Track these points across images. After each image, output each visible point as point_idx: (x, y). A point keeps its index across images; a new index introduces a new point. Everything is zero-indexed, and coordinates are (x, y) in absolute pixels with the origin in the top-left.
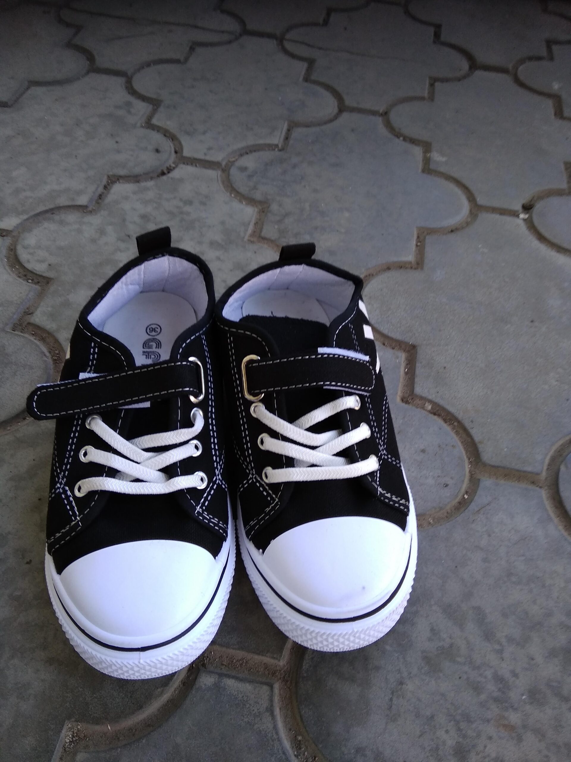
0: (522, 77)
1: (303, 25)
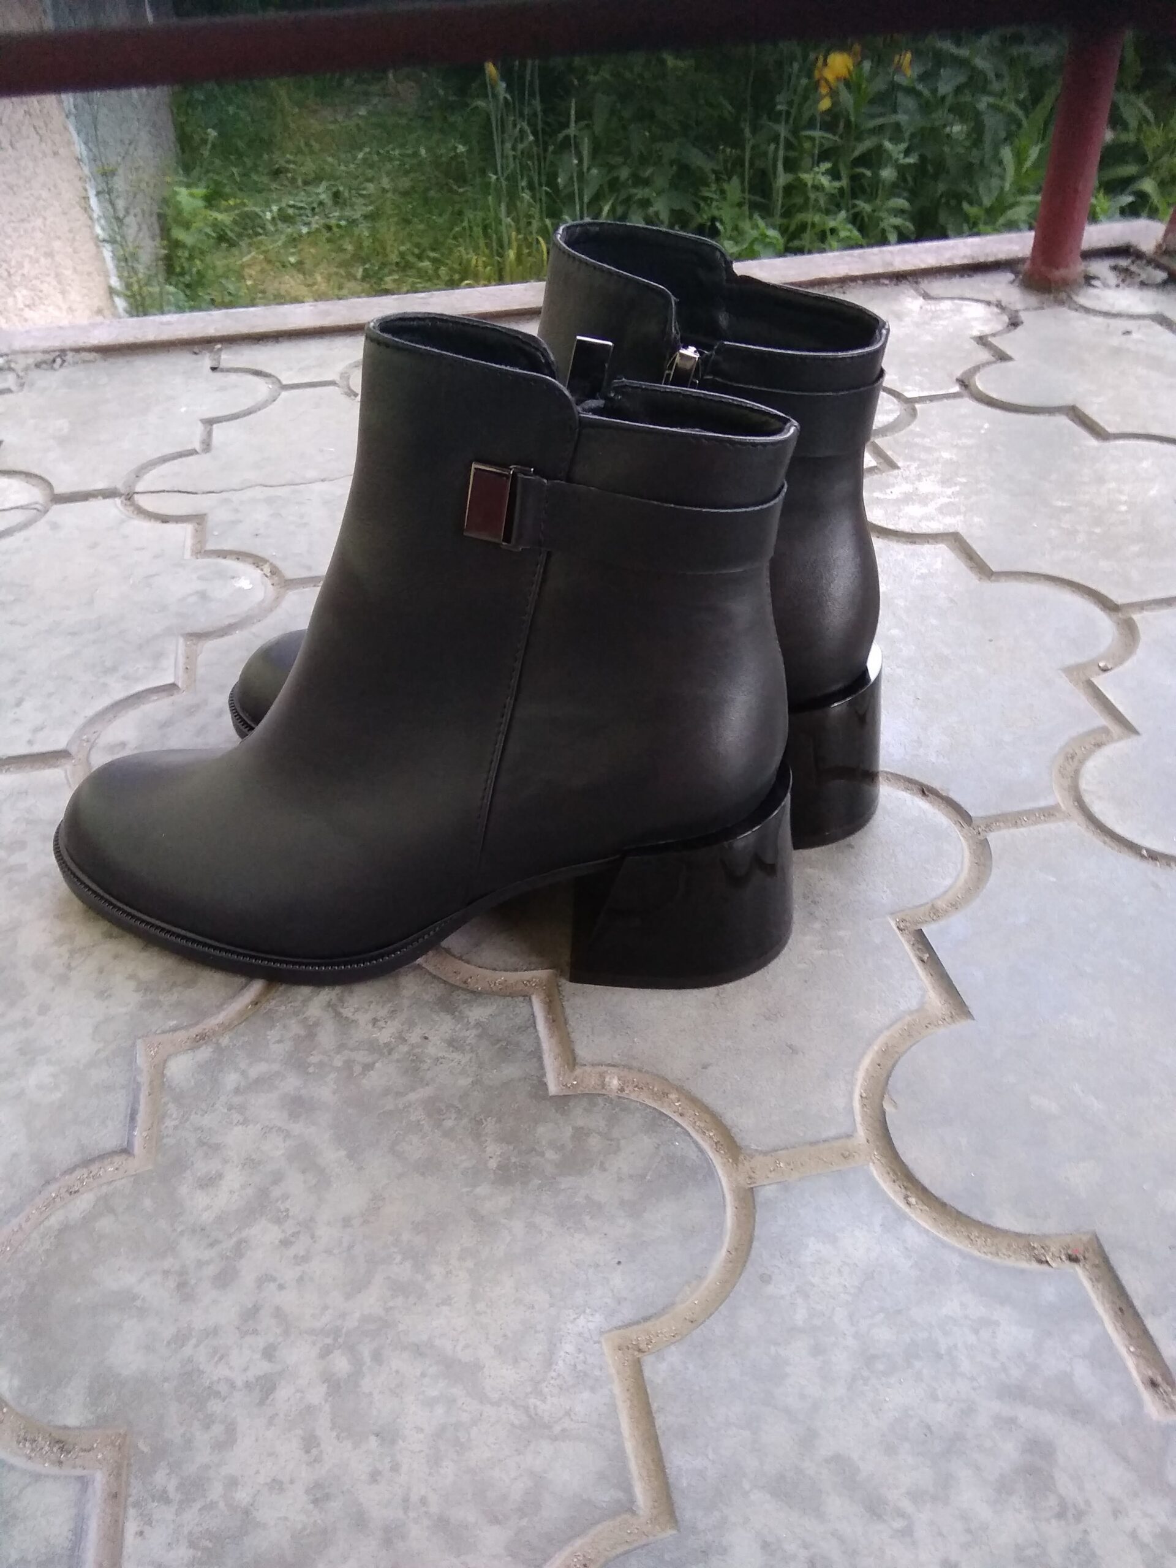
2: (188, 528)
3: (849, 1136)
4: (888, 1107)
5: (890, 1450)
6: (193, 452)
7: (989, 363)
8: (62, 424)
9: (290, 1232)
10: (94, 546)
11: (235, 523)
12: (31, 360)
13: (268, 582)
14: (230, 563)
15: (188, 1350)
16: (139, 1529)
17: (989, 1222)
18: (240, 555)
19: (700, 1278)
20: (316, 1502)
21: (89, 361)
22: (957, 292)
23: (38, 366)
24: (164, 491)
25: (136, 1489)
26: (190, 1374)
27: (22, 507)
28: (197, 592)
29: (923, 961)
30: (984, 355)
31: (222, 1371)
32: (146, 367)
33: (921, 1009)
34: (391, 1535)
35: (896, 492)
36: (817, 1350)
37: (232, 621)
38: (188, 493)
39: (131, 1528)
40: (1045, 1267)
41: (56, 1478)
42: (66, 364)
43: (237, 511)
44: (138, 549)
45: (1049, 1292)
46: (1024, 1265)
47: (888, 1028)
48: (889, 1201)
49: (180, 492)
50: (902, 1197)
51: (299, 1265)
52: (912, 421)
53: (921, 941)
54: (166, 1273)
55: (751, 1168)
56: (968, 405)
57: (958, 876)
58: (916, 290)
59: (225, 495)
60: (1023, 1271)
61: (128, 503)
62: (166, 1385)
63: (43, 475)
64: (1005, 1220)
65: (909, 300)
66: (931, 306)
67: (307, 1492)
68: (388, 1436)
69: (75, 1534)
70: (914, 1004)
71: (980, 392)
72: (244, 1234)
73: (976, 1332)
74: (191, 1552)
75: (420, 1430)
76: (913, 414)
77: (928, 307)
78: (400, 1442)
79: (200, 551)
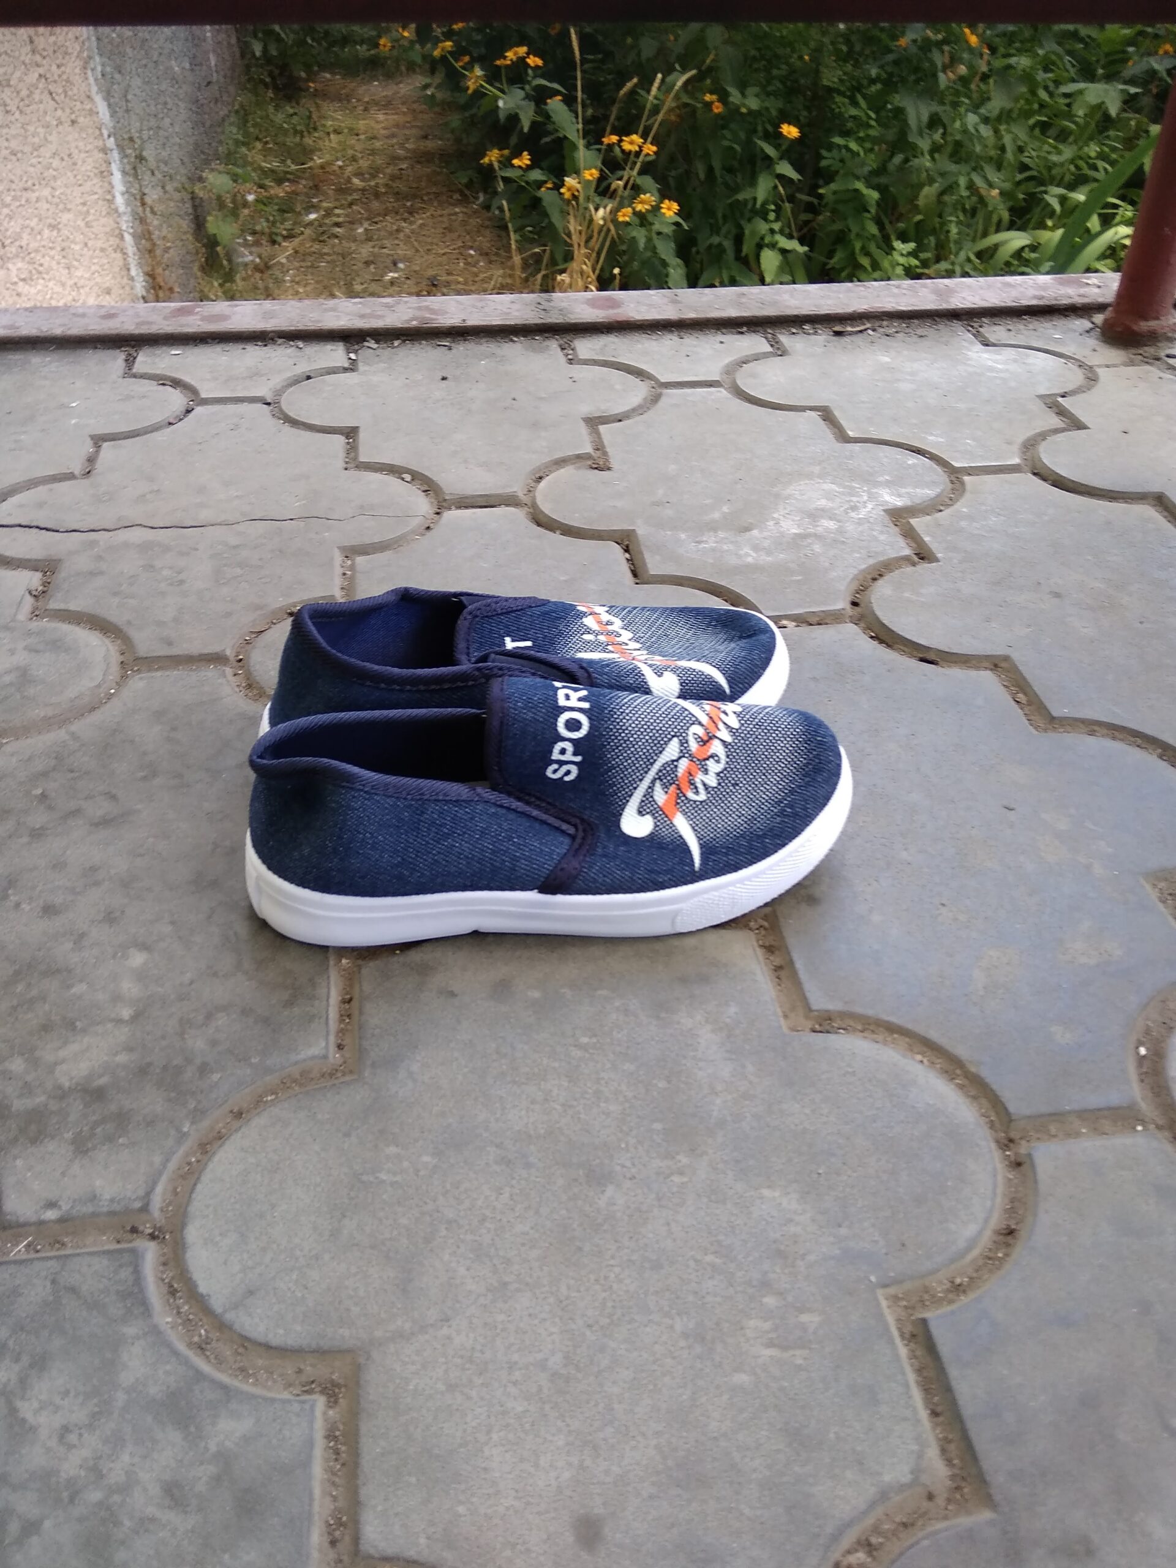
0: (547, 508)
1: (32, 484)
2: (32, 578)
6: (69, 477)
7: (1056, 431)
11: (93, 574)
13: (115, 659)
14: (71, 630)
18: (89, 620)
22: (1021, 340)
24: (19, 526)
30: (1052, 420)
35: (932, 593)
37: (51, 713)
38: (47, 529)
43: (100, 558)
49: (38, 528)
52: (961, 498)
53: (924, 1341)
57: (986, 1220)
58: (973, 333)
59: (92, 536)
65: (965, 344)
66: (991, 354)
70: (905, 1471)
71: (1047, 469)
76: (961, 488)
77: (987, 355)
79: (39, 610)
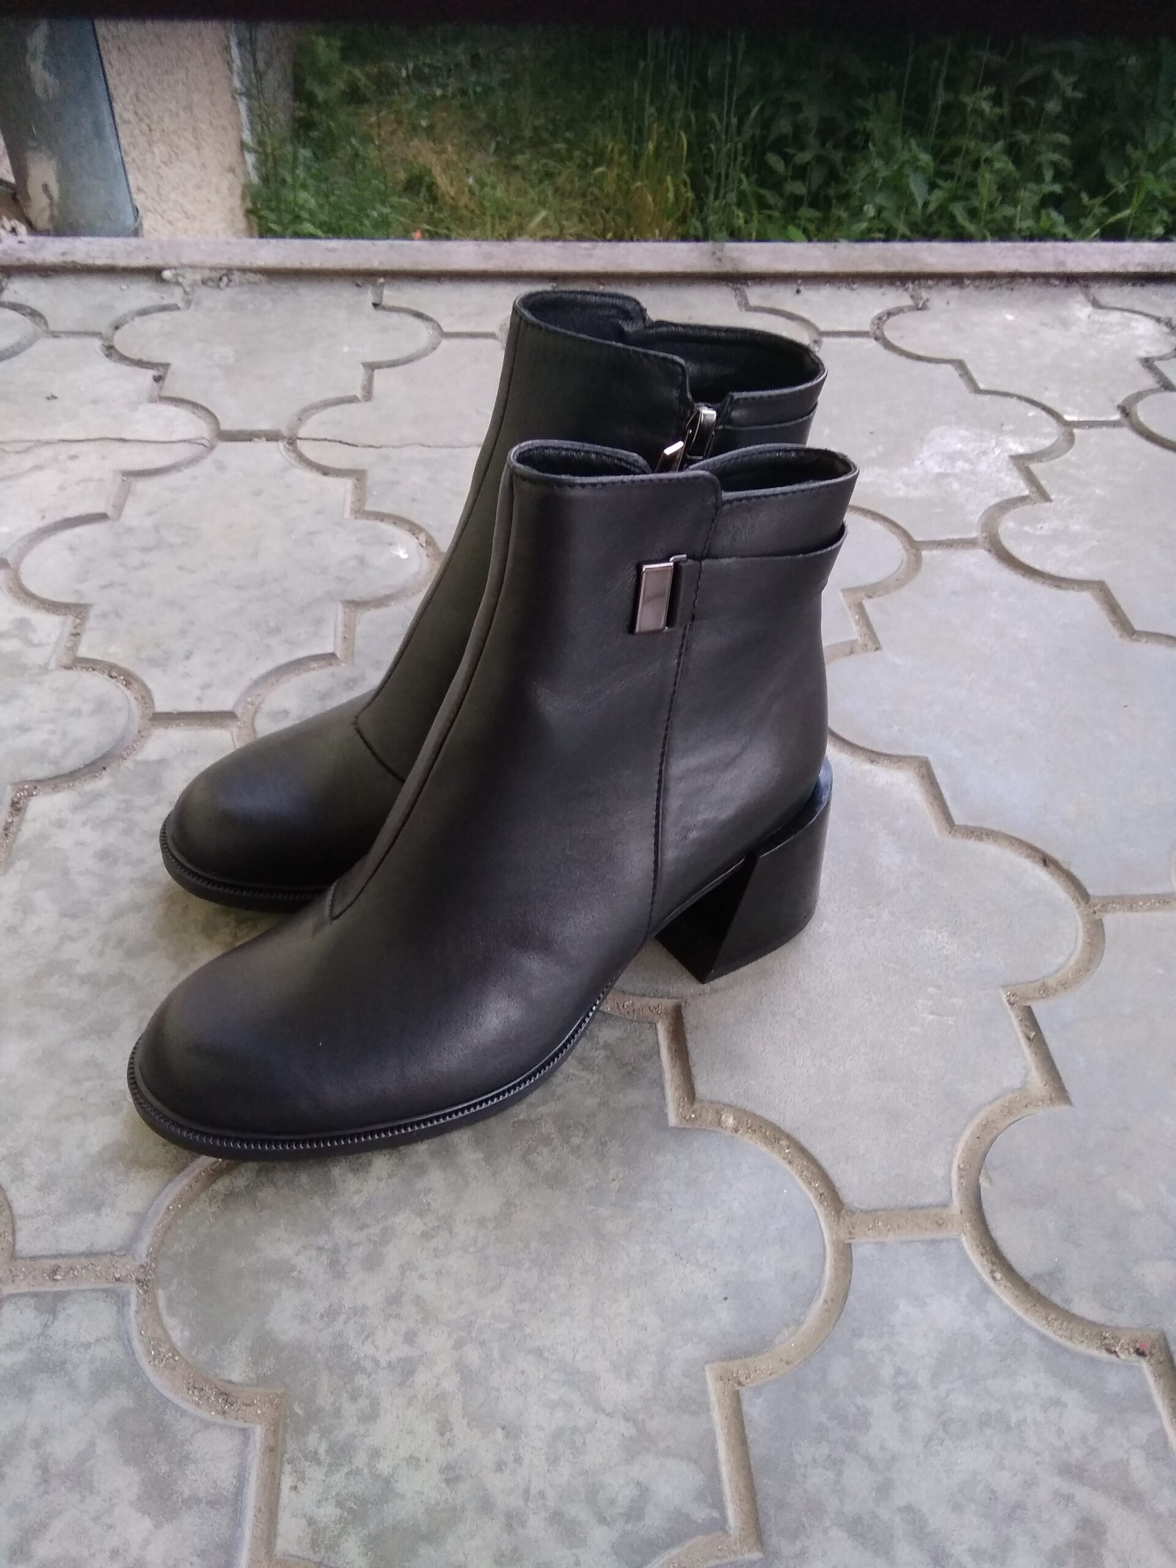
1: (327, 404)
2: (348, 483)
3: (945, 1206)
4: (984, 1183)
5: (958, 1508)
6: (352, 400)
7: (1152, 391)
8: (226, 352)
9: (430, 1225)
10: (257, 493)
11: (394, 483)
12: (198, 277)
13: (423, 552)
14: (387, 528)
15: (338, 1325)
16: (293, 1484)
17: (1067, 1307)
18: (397, 520)
19: (799, 1323)
20: (447, 1481)
21: (255, 283)
22: (1126, 304)
23: (204, 282)
24: (325, 440)
25: (291, 1447)
26: (340, 1348)
27: (189, 441)
28: (356, 557)
29: (1029, 1039)
30: (1148, 381)
31: (368, 1349)
32: (310, 295)
33: (1023, 1088)
34: (513, 1521)
35: (1046, 528)
36: (901, 1407)
37: (388, 592)
38: (349, 444)
39: (287, 1482)
40: (1113, 1357)
41: (222, 1427)
42: (232, 284)
43: (395, 470)
44: (300, 502)
45: (1114, 1383)
46: (1095, 1353)
47: (990, 1103)
48: (978, 1275)
49: (341, 442)
50: (988, 1271)
51: (438, 1257)
52: (1070, 448)
53: (1029, 1019)
54: (320, 1249)
55: (852, 1223)
56: (1126, 436)
57: (1070, 955)
58: (1086, 295)
59: (384, 451)
60: (1093, 1360)
61: (291, 448)
62: (319, 1355)
63: (210, 408)
64: (1083, 1307)
65: (1077, 306)
66: (1100, 316)
67: (441, 1471)
68: (512, 1432)
69: (239, 1481)
70: (1017, 1084)
71: (1140, 424)
72: (389, 1222)
73: (1044, 1409)
74: (338, 1511)
75: (542, 1429)
76: (1071, 439)
77: (1096, 317)
78: (523, 1438)
79: (359, 512)
